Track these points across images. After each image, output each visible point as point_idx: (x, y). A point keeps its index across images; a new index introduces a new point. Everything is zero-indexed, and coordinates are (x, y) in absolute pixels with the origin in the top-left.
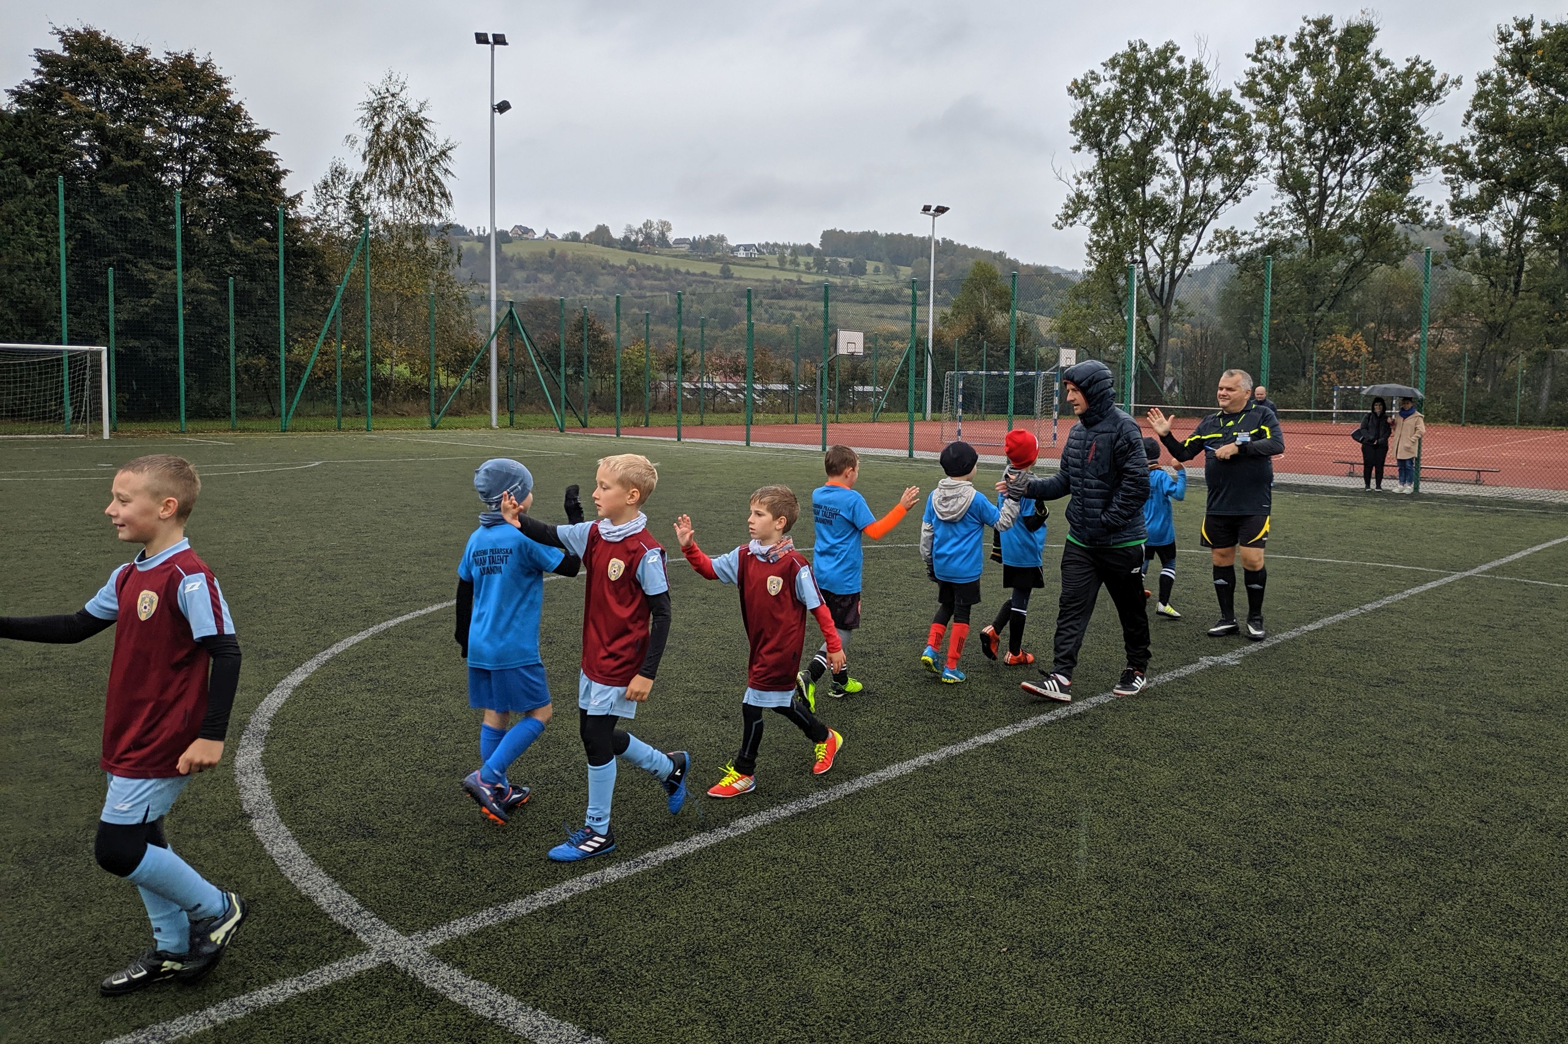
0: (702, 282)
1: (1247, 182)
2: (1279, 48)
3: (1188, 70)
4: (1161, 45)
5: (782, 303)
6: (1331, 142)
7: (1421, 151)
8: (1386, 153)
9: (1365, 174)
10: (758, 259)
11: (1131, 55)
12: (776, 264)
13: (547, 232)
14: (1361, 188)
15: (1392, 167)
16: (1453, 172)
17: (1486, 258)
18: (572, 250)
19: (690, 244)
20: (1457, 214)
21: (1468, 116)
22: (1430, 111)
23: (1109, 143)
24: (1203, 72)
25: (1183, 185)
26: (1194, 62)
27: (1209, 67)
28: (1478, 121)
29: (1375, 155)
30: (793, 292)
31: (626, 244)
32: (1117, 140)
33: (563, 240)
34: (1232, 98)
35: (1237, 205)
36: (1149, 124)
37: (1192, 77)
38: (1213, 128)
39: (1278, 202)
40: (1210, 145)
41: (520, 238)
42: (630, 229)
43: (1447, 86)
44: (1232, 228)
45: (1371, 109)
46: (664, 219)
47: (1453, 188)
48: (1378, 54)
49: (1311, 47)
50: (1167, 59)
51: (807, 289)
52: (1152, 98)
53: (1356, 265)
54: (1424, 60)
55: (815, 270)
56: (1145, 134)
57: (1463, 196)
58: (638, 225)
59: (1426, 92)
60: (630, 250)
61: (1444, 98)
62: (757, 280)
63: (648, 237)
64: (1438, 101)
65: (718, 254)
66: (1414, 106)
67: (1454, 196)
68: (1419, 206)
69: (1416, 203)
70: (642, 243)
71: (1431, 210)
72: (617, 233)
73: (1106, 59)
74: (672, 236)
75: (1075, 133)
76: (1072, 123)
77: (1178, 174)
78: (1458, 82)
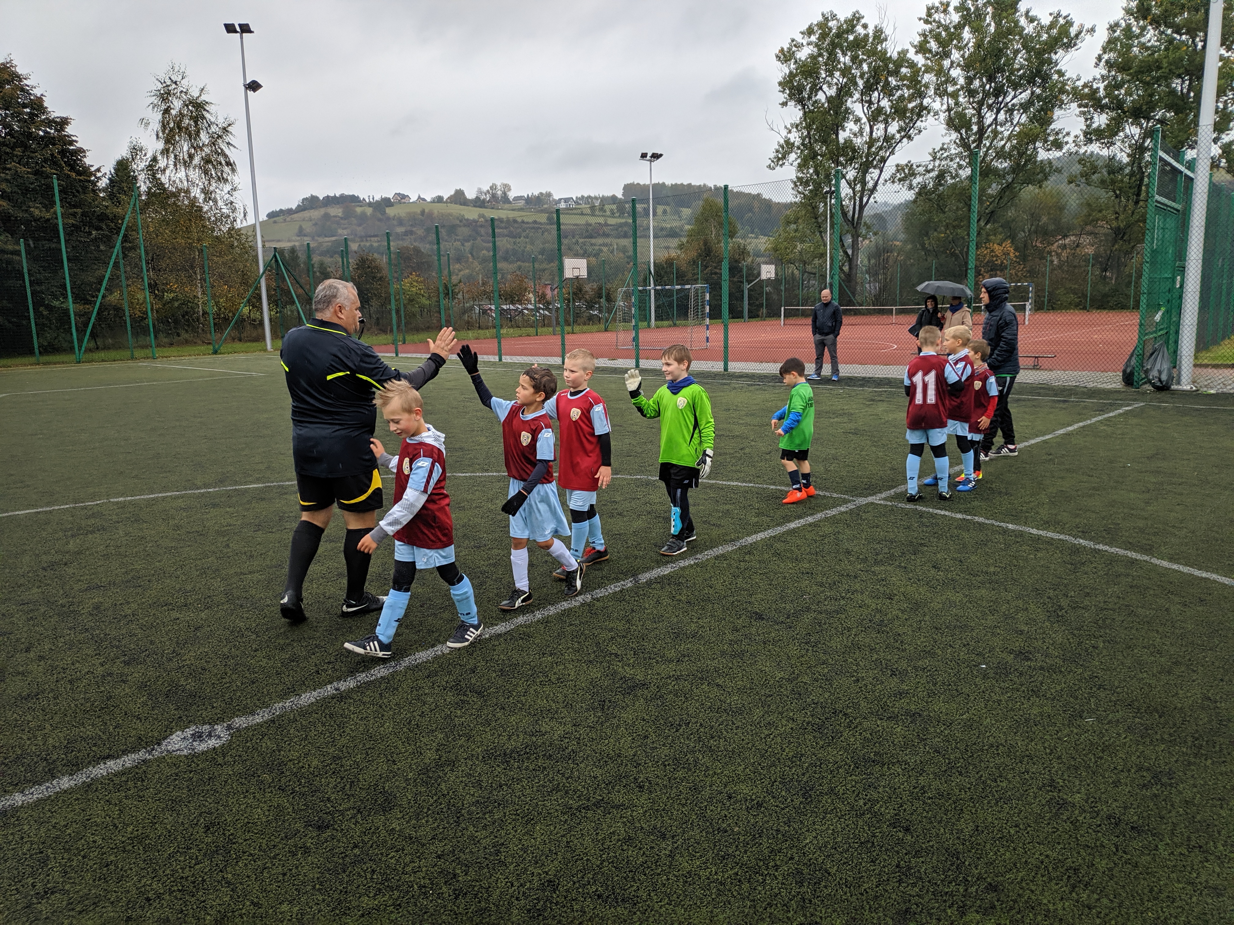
0: (534, 228)
1: (919, 123)
2: (945, 11)
3: (871, 35)
4: (849, 15)
5: (593, 241)
6: (988, 87)
7: (1062, 91)
8: (1033, 93)
9: (1015, 112)
10: (575, 209)
11: (823, 25)
12: (589, 211)
13: (419, 197)
14: (1012, 124)
15: (1038, 105)
16: (1086, 106)
17: (1112, 176)
18: (438, 209)
19: (526, 200)
20: (1089, 141)
21: (1099, 58)
22: (1068, 56)
23: (810, 98)
24: (883, 35)
25: (868, 129)
26: (876, 27)
27: (888, 31)
28: (1107, 62)
29: (1025, 96)
30: (601, 232)
31: (478, 203)
32: (816, 95)
33: (431, 202)
34: (908, 55)
35: (911, 143)
36: (841, 80)
37: (874, 39)
38: (893, 81)
39: (947, 140)
40: (890, 95)
41: (400, 203)
42: (480, 191)
43: (1082, 34)
44: (909, 162)
45: (1020, 59)
46: (505, 182)
47: (1086, 120)
48: (1028, 12)
49: (972, 9)
50: (854, 26)
51: (612, 230)
52: (842, 59)
53: (1009, 186)
54: (1064, 14)
55: (617, 215)
56: (837, 89)
57: (1095, 126)
58: (486, 188)
59: (1065, 40)
60: (481, 207)
61: (1080, 45)
62: (574, 225)
63: (494, 196)
64: (1076, 47)
65: (545, 206)
66: (1056, 53)
67: (1087, 126)
68: (1060, 136)
69: (1057, 134)
70: (488, 202)
71: (1070, 139)
72: (470, 194)
73: (804, 28)
74: (512, 195)
75: (783, 92)
76: (780, 84)
77: (864, 120)
78: (1092, 30)
